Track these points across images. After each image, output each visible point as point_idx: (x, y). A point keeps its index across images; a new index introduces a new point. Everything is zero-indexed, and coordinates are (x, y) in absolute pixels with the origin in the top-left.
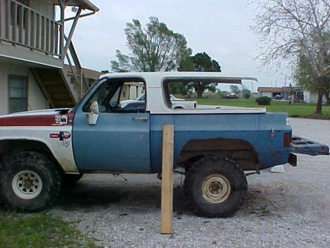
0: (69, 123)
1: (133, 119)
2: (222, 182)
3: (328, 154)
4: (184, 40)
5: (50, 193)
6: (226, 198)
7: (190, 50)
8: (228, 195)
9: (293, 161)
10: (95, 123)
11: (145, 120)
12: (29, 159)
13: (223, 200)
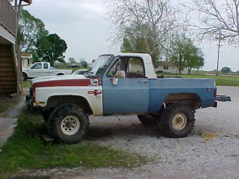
0: (99, 84)
1: (139, 82)
2: (182, 118)
3: (230, 101)
4: (43, 24)
5: (85, 130)
6: (184, 126)
7: (47, 31)
8: (185, 125)
9: (215, 105)
10: (116, 84)
11: (146, 82)
12: (73, 108)
13: (183, 127)
